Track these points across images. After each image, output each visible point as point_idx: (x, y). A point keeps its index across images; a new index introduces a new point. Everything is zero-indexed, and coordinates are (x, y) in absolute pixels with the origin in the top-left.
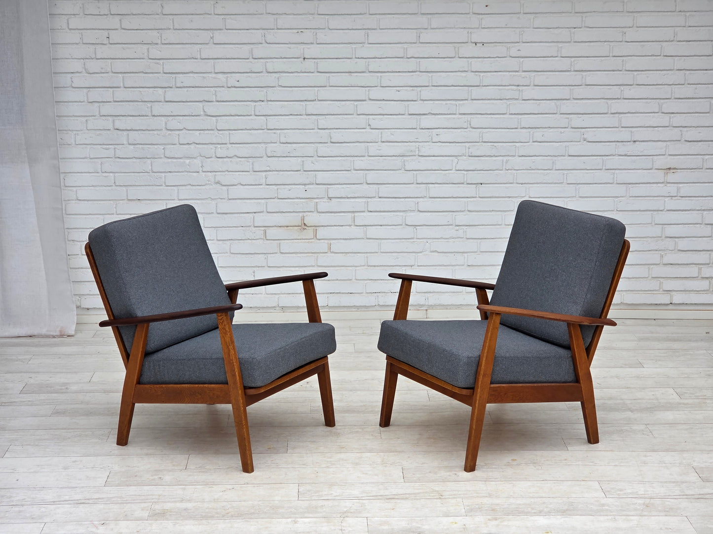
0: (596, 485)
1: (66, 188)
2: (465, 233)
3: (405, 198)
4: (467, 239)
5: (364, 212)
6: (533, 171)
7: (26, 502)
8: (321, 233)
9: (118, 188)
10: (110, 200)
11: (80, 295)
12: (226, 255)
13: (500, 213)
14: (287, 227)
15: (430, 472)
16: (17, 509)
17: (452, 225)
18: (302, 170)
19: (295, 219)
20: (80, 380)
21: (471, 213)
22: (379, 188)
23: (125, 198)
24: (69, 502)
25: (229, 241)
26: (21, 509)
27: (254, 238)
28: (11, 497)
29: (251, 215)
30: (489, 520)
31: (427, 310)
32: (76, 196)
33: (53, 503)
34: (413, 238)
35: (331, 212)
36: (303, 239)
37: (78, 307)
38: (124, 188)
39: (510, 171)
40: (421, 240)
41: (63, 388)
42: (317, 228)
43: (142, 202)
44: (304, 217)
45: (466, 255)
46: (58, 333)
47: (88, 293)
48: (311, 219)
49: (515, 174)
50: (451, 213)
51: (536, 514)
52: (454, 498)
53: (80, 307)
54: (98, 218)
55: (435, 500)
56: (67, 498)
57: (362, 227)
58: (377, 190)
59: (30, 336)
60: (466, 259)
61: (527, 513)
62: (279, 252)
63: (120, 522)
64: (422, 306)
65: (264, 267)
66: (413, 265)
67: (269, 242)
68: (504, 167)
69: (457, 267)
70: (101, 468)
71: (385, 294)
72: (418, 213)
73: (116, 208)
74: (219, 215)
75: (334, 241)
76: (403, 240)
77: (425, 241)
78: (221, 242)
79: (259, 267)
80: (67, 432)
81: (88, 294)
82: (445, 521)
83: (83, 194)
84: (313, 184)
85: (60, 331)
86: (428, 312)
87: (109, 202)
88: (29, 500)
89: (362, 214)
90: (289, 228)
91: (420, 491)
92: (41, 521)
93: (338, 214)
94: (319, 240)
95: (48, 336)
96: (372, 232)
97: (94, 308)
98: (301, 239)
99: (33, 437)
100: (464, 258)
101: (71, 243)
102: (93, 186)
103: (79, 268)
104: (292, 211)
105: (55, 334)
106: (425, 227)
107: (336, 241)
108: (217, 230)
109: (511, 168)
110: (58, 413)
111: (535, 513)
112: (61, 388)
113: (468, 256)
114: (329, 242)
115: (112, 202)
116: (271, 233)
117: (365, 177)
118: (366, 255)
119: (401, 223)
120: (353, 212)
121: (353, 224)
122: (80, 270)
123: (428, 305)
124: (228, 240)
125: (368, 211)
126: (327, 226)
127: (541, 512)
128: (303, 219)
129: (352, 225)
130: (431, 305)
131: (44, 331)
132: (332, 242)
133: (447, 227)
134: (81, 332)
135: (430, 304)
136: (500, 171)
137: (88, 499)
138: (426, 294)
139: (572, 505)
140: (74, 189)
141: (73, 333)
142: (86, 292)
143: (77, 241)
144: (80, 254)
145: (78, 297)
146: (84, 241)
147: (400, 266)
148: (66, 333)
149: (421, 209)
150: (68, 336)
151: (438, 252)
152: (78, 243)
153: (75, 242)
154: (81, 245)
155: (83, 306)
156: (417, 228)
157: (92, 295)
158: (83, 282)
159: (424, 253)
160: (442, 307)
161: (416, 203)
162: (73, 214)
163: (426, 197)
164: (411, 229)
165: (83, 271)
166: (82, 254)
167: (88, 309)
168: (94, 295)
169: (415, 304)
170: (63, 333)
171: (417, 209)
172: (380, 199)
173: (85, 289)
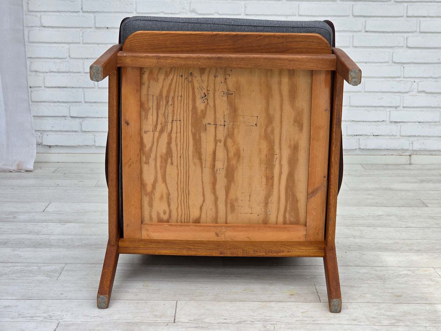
1: (30, 13)
3: (394, 32)
9: (86, 14)
10: (76, 28)
11: (42, 132)
20: (32, 209)
22: (365, 22)
23: (93, 26)
31: (410, 155)
32: (41, 23)
34: (399, 77)
37: (39, 144)
38: (92, 15)
40: (408, 80)
41: (10, 216)
43: (111, 30)
46: (15, 168)
47: (51, 129)
53: (42, 144)
54: (63, 47)
58: (364, 24)
64: (407, 150)
66: (399, 107)
71: (367, 137)
72: (407, 49)
73: (82, 36)
76: (389, 79)
77: (412, 80)
81: (51, 131)
83: (47, 20)
84: (295, 15)
85: (18, 165)
86: (411, 157)
87: (75, 29)
95: (4, 171)
97: (57, 146)
101: (34, 73)
102: (58, 11)
105: (11, 169)
106: (413, 65)
115: (78, 30)
117: (351, 9)
119: (387, 61)
122: (43, 104)
123: (413, 150)
125: (353, 47)
130: (416, 151)
133: (437, 65)
134: (40, 169)
135: (415, 148)
138: (411, 138)
140: (38, 14)
141: (30, 167)
142: (48, 128)
143: (40, 72)
144: (43, 86)
145: (39, 134)
146: (47, 72)
147: (384, 107)
148: (24, 168)
149: (409, 45)
150: (27, 171)
151: (426, 93)
152: (41, 74)
153: (39, 74)
154: (44, 76)
155: (44, 143)
156: (405, 65)
157: (54, 131)
158: (46, 116)
159: (410, 94)
160: (427, 153)
161: (406, 38)
162: (36, 42)
163: (416, 32)
164: (398, 67)
165: (45, 105)
166: (45, 87)
167: (50, 147)
168: (57, 131)
169: (399, 148)
170: (20, 168)
171: (405, 45)
172: (367, 34)
173: (47, 124)
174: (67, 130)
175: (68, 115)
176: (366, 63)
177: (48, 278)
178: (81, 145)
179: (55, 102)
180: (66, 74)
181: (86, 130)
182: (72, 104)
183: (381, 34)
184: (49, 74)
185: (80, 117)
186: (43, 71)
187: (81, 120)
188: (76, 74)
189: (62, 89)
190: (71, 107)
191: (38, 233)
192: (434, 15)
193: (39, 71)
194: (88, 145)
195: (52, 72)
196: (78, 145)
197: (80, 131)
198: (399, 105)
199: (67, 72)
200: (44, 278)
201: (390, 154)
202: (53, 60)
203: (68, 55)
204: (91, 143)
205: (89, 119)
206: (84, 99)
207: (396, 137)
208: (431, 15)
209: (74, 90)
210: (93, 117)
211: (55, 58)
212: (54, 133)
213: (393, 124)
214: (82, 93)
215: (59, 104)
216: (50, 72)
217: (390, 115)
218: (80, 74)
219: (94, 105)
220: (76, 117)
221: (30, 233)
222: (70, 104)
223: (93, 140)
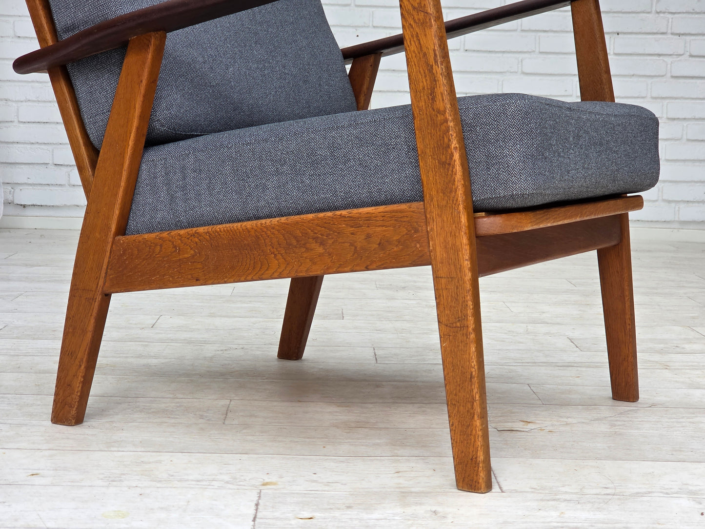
3: (504, 52)
6: (696, 16)
11: (13, 185)
13: (643, 79)
18: (352, 5)
32: (14, 31)
37: (8, 203)
39: (662, 15)
47: (27, 182)
49: (670, 20)
53: (13, 203)
68: (654, 9)
81: (26, 184)
84: (368, 27)
97: (34, 205)
101: (3, 103)
103: (13, 143)
109: (664, 10)
122: (15, 145)
136: (648, 15)
140: (11, 20)
142: (23, 179)
143: (12, 101)
144: (16, 120)
145: (10, 188)
146: (22, 101)
149: (526, 70)
152: (14, 104)
153: (10, 103)
154: (18, 107)
155: (16, 202)
157: (31, 185)
158: (19, 164)
161: (520, 60)
163: (534, 51)
165: (19, 148)
166: (19, 122)
167: (24, 206)
168: (34, 185)
171: (520, 70)
172: (467, 53)
173: (21, 175)
174: (49, 183)
175: (50, 162)
178: (68, 204)
179: (33, 143)
181: (76, 183)
182: (56, 146)
183: (485, 55)
184: (24, 103)
186: (17, 100)
189: (42, 125)
190: (55, 151)
192: (558, 29)
193: (11, 99)
194: (78, 204)
195: (29, 101)
196: (63, 204)
197: (67, 185)
199: (50, 102)
202: (30, 84)
204: (82, 202)
208: (555, 30)
209: (59, 127)
212: (31, 187)
215: (37, 146)
216: (26, 101)
220: (62, 165)
222: (54, 146)
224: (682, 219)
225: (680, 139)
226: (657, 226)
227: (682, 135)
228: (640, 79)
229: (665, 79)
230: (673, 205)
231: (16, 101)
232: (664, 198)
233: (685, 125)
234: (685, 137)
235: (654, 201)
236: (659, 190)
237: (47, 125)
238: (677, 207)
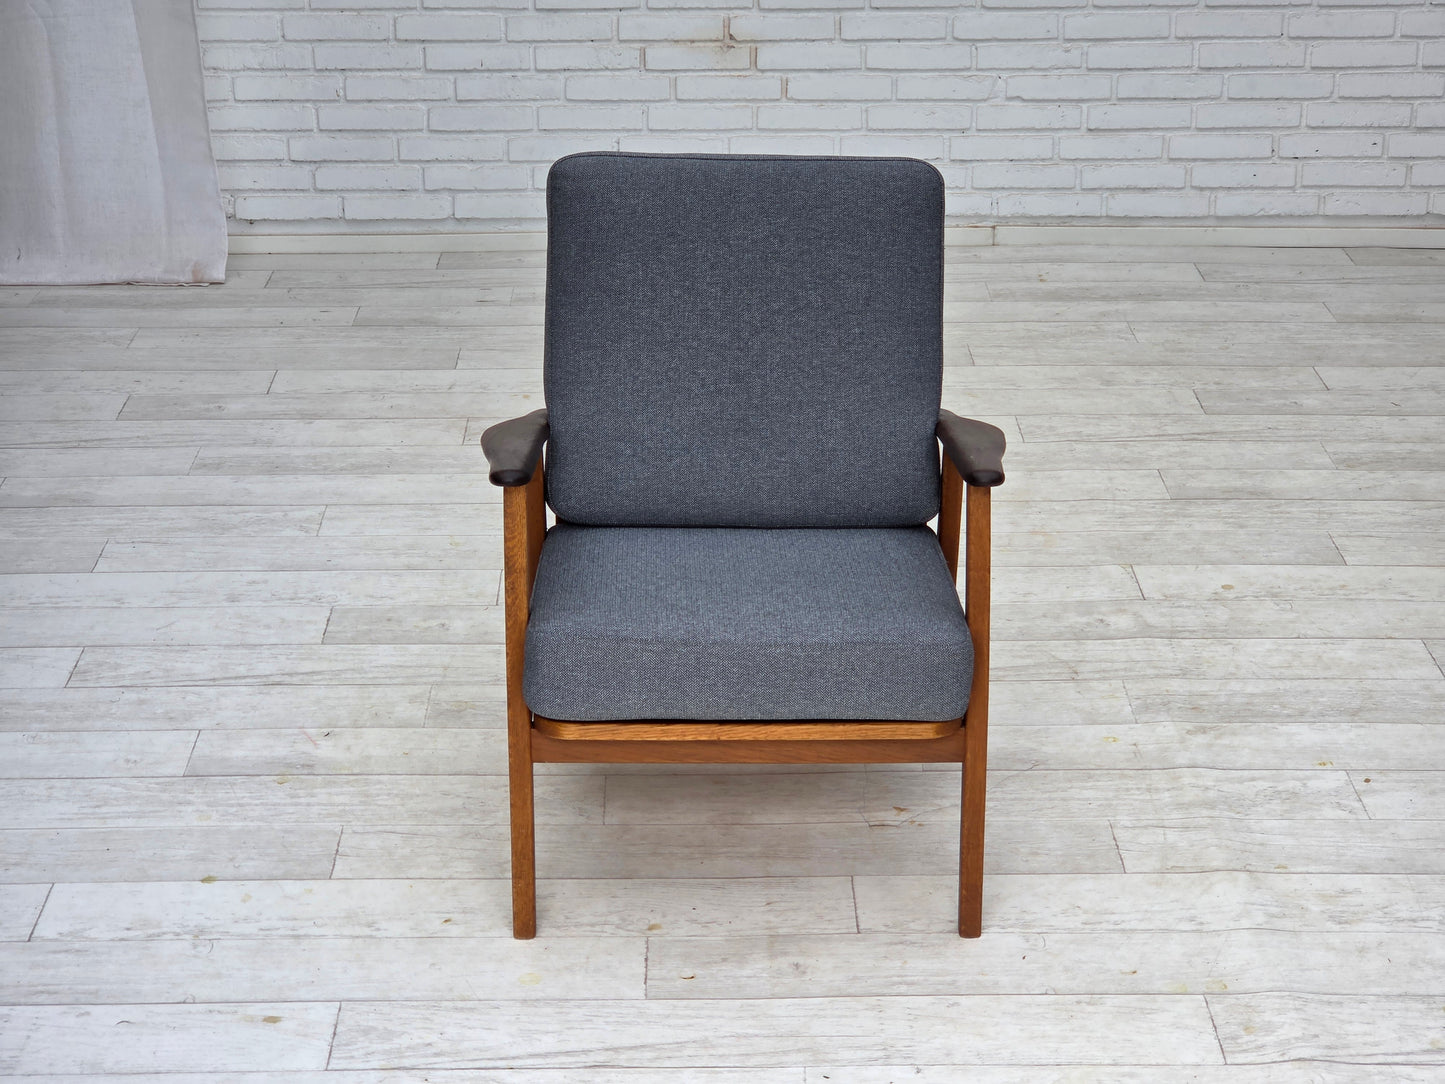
0: (1418, 646)
2: (1085, 57)
4: (1090, 70)
5: (862, 9)
7: (152, 678)
8: (767, 56)
11: (234, 192)
12: (556, 103)
13: (1165, 11)
14: (693, 41)
15: (1044, 616)
16: (132, 696)
17: (1056, 39)
19: (708, 25)
20: (247, 387)
21: (1100, 12)
24: (248, 680)
25: (563, 73)
26: (142, 696)
27: (619, 67)
28: (117, 667)
29: (613, 15)
30: (1188, 732)
31: (994, 227)
33: (211, 683)
34: (968, 69)
35: (790, 10)
36: (727, 70)
37: (229, 218)
40: (986, 74)
41: (212, 406)
42: (758, 45)
44: (729, 19)
45: (1084, 106)
46: (187, 277)
47: (252, 187)
48: (746, 25)
50: (1056, 12)
51: (1291, 718)
52: (1105, 679)
53: (235, 217)
54: (268, 18)
55: (1063, 684)
56: (242, 670)
57: (858, 44)
59: (129, 284)
60: (1084, 117)
61: (1272, 717)
62: (673, 98)
63: (364, 729)
64: (985, 217)
65: (640, 130)
66: (968, 129)
67: (651, 74)
69: (1063, 134)
70: (312, 600)
72: (983, 11)
74: (542, 15)
75: (794, 74)
76: (947, 74)
77: (994, 74)
78: (544, 76)
79: (629, 130)
80: (229, 513)
81: (251, 189)
82: (1090, 732)
85: (195, 272)
86: (996, 231)
88: (161, 674)
89: (858, 14)
90: (696, 44)
91: (1028, 661)
92: (187, 725)
93: (806, 14)
94: (763, 71)
95: (167, 284)
96: (878, 55)
97: (265, 220)
98: (722, 70)
99: (155, 523)
100: (1081, 111)
101: (214, 74)
103: (229, 131)
104: (703, 6)
105: (182, 279)
106: (995, 43)
107: (800, 74)
108: (535, 48)
110: (205, 466)
111: (1289, 716)
112: (206, 406)
113: (1088, 107)
114: (784, 76)
116: (658, 56)
118: (864, 106)
119: (943, 36)
120: (839, 10)
121: (837, 36)
122: (232, 135)
123: (999, 217)
124: (559, 71)
125: (872, 8)
126: (781, 41)
127: (1302, 713)
128: (727, 24)
129: (834, 39)
130: (1005, 217)
131: (157, 273)
132: (791, 75)
133: (1045, 43)
134: (239, 275)
135: (1002, 214)
137: (290, 675)
138: (994, 193)
139: (1371, 697)
141: (219, 274)
142: (246, 184)
143: (224, 70)
144: (231, 98)
145: (229, 196)
146: (238, 71)
147: (938, 130)
148: (206, 277)
150: (211, 284)
151: (1024, 100)
152: (227, 75)
153: (220, 73)
154: (233, 78)
155: (240, 216)
156: (979, 45)
157: (259, 191)
158: (239, 161)
159: (991, 102)
160: (1028, 222)
162: (213, 9)
164: (965, 48)
165: (238, 138)
166: (236, 100)
167: (251, 222)
168: (264, 191)
169: (970, 213)
170: (199, 278)
173: (243, 177)
174: (286, 188)
175: (286, 158)
176: (899, 40)
177: (303, 534)
178: (315, 217)
179: (258, 131)
180: (279, 73)
181: (325, 188)
182: (292, 134)
184: (242, 73)
185: (310, 162)
186: (230, 68)
187: (313, 166)
188: (298, 73)
189: (270, 104)
190: (292, 142)
191: (269, 444)
193: (222, 67)
194: (330, 216)
195: (249, 69)
196: (309, 217)
197: (311, 189)
198: (968, 126)
199: (280, 70)
200: (298, 533)
201: (954, 224)
202: (249, 45)
203: (279, 34)
204: (335, 213)
205: (330, 165)
206: (318, 123)
207: (964, 191)
209: (296, 107)
210: (337, 162)
211: (253, 41)
212: (259, 194)
213: (958, 165)
214: (314, 111)
215: (264, 134)
216: (244, 70)
217: (950, 146)
218: (304, 73)
219: (338, 135)
220: (302, 161)
221: (255, 443)
222: (289, 135)
223: (341, 207)
224: (1220, 214)
225: (1218, 98)
226: (1183, 224)
227: (1222, 92)
228: (1159, 11)
229: (1196, 10)
230: (1207, 193)
231: (229, 70)
232: (1194, 184)
233: (1226, 76)
234: (1225, 95)
235: (1179, 189)
236: (1186, 172)
237: (277, 104)
238: (1213, 198)
